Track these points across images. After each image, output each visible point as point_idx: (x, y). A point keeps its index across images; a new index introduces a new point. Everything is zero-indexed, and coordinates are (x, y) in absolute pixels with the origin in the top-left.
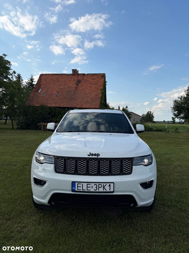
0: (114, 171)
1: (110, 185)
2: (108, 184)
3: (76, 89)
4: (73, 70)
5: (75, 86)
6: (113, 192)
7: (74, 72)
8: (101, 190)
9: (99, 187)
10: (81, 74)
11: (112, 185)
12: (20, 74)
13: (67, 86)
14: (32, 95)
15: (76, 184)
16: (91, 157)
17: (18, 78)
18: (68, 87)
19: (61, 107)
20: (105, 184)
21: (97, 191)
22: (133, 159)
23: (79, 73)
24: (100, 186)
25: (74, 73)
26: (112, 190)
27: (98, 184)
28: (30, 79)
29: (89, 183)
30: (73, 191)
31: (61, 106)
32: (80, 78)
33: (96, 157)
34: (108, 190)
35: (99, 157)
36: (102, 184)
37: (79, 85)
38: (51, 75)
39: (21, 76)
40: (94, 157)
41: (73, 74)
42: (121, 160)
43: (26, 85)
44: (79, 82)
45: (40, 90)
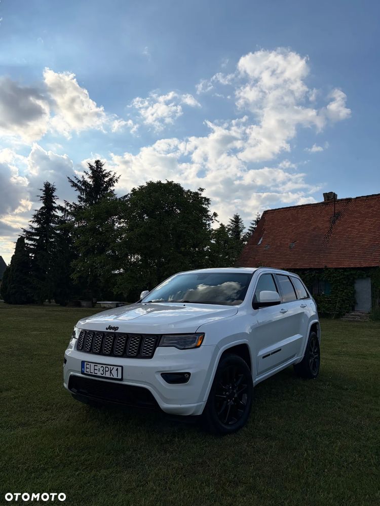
0: (130, 352)
1: (117, 370)
2: (116, 368)
3: (330, 231)
4: (325, 195)
5: (328, 225)
6: (121, 380)
7: (327, 198)
8: (108, 375)
9: (106, 371)
10: (342, 200)
11: (120, 369)
12: (238, 215)
13: (312, 228)
14: (247, 250)
15: (86, 363)
16: (109, 331)
17: (235, 222)
18: (314, 229)
19: (297, 269)
20: (112, 367)
21: (104, 375)
22: (161, 337)
23: (339, 198)
24: (107, 369)
25: (328, 200)
26: (120, 377)
27: (104, 366)
28: (255, 221)
29: (96, 364)
30: (83, 373)
31: (298, 267)
32: (338, 208)
33: (113, 331)
34: (115, 377)
35: (116, 331)
36: (109, 367)
37: (337, 222)
38: (282, 210)
39: (240, 218)
40: (112, 331)
41: (327, 202)
42: (142, 337)
43: (248, 233)
44: (337, 216)
45: (262, 239)
